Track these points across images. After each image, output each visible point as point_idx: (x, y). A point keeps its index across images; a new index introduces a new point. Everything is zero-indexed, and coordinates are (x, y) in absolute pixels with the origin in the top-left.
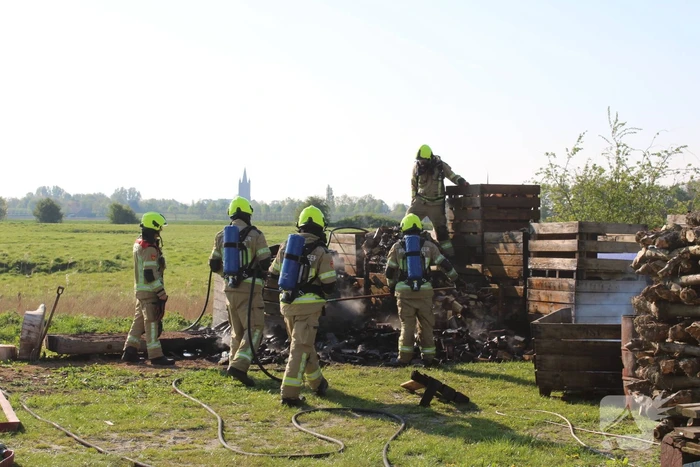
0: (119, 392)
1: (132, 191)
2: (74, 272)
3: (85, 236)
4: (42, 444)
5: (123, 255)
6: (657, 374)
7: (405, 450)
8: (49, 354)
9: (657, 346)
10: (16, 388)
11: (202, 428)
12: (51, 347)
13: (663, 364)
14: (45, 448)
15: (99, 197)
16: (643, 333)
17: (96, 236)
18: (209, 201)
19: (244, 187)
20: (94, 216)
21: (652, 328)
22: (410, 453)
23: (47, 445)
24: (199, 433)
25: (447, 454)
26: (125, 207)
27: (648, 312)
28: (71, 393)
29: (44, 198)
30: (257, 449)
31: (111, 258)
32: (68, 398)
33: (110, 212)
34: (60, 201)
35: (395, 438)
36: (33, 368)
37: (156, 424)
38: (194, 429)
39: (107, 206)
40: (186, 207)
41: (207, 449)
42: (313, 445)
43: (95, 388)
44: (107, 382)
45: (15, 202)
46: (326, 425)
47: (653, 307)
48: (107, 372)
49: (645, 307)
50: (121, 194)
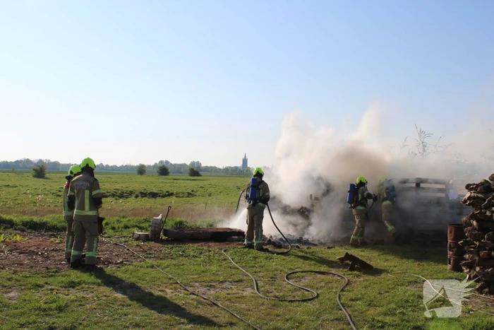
0: (197, 259)
1: (198, 162)
2: (174, 197)
3: (178, 181)
4: (161, 288)
5: (195, 190)
6: (477, 258)
7: (349, 298)
8: (164, 238)
9: (478, 243)
10: (149, 256)
11: (241, 281)
12: (165, 235)
13: (482, 253)
14: (163, 291)
15: (184, 165)
16: (471, 237)
17: (182, 181)
18: (230, 167)
19: (245, 161)
20: (182, 173)
21: (476, 234)
22: (352, 300)
23: (164, 289)
24: (239, 284)
25: (372, 301)
26: (195, 169)
27: (472, 225)
28: (174, 259)
29: (161, 165)
30: (270, 295)
31: (190, 191)
32: (174, 262)
33: (189, 171)
34: (167, 166)
35: (342, 290)
36: (158, 245)
37: (217, 278)
38: (237, 282)
39: (188, 169)
40: (220, 169)
41: (245, 294)
42: (299, 293)
43: (186, 257)
44: (192, 254)
45: (149, 166)
46: (303, 280)
47: (475, 223)
48: (191, 248)
49: (470, 222)
50: (193, 163)
